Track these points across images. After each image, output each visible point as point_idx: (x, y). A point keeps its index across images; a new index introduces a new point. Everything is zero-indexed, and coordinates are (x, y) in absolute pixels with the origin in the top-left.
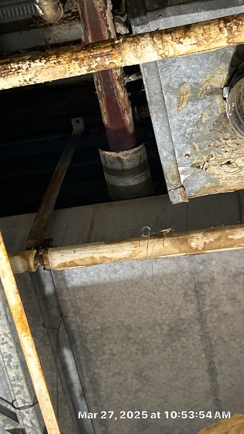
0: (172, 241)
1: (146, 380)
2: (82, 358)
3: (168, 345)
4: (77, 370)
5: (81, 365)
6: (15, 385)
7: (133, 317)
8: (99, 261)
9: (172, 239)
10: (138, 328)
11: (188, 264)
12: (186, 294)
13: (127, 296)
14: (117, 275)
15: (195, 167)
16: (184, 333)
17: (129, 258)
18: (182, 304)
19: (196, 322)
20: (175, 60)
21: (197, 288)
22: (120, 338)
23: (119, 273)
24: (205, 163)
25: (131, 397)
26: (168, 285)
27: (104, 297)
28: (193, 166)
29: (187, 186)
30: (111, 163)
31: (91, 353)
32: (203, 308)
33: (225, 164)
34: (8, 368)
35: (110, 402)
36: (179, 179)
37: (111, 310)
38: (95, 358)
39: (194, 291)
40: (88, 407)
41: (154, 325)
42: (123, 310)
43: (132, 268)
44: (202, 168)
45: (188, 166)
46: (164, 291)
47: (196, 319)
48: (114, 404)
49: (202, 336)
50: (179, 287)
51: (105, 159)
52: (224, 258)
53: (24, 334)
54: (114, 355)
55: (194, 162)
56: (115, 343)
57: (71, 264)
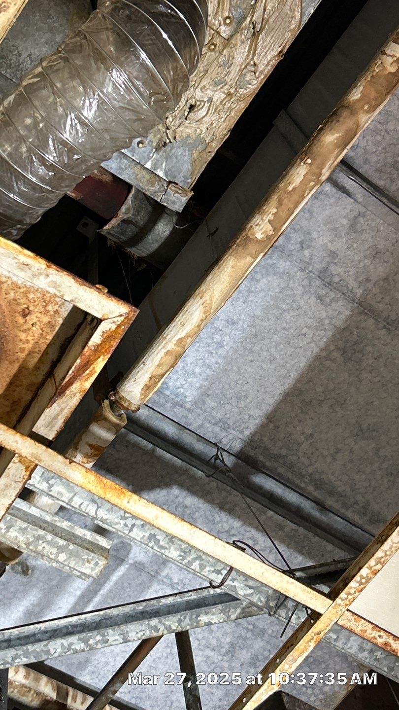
0: (233, 253)
1: (373, 431)
2: (281, 470)
3: (358, 372)
4: (289, 487)
5: (288, 479)
6: (190, 563)
7: (290, 376)
8: (179, 349)
9: (231, 251)
10: (307, 383)
11: (288, 263)
12: (320, 298)
13: (261, 360)
14: (226, 348)
15: (161, 148)
16: (361, 342)
17: (207, 316)
18: (327, 312)
19: (362, 317)
20: (18, 52)
21: (326, 280)
22: (299, 411)
23: (225, 343)
24: (167, 134)
25: (377, 465)
26: (292, 306)
27: (237, 383)
28: (158, 149)
29: (175, 177)
30: (122, 234)
31: (286, 456)
32: (355, 296)
33: (189, 112)
34: (163, 551)
35: (360, 490)
36: (158, 179)
37: (258, 391)
38: (295, 458)
39: (326, 286)
40: (341, 518)
41: (321, 364)
42: (271, 379)
43: (234, 323)
44: (170, 142)
45: (153, 155)
46: (293, 316)
47: (360, 314)
48: (366, 488)
49: (385, 327)
50: (306, 298)
51: (113, 235)
52: (320, 219)
53: (126, 500)
54: (312, 436)
55: (154, 144)
56: (300, 421)
57: (153, 380)
